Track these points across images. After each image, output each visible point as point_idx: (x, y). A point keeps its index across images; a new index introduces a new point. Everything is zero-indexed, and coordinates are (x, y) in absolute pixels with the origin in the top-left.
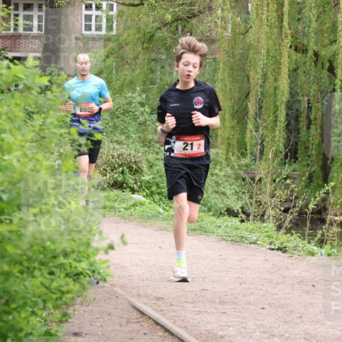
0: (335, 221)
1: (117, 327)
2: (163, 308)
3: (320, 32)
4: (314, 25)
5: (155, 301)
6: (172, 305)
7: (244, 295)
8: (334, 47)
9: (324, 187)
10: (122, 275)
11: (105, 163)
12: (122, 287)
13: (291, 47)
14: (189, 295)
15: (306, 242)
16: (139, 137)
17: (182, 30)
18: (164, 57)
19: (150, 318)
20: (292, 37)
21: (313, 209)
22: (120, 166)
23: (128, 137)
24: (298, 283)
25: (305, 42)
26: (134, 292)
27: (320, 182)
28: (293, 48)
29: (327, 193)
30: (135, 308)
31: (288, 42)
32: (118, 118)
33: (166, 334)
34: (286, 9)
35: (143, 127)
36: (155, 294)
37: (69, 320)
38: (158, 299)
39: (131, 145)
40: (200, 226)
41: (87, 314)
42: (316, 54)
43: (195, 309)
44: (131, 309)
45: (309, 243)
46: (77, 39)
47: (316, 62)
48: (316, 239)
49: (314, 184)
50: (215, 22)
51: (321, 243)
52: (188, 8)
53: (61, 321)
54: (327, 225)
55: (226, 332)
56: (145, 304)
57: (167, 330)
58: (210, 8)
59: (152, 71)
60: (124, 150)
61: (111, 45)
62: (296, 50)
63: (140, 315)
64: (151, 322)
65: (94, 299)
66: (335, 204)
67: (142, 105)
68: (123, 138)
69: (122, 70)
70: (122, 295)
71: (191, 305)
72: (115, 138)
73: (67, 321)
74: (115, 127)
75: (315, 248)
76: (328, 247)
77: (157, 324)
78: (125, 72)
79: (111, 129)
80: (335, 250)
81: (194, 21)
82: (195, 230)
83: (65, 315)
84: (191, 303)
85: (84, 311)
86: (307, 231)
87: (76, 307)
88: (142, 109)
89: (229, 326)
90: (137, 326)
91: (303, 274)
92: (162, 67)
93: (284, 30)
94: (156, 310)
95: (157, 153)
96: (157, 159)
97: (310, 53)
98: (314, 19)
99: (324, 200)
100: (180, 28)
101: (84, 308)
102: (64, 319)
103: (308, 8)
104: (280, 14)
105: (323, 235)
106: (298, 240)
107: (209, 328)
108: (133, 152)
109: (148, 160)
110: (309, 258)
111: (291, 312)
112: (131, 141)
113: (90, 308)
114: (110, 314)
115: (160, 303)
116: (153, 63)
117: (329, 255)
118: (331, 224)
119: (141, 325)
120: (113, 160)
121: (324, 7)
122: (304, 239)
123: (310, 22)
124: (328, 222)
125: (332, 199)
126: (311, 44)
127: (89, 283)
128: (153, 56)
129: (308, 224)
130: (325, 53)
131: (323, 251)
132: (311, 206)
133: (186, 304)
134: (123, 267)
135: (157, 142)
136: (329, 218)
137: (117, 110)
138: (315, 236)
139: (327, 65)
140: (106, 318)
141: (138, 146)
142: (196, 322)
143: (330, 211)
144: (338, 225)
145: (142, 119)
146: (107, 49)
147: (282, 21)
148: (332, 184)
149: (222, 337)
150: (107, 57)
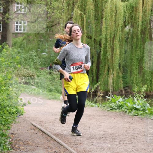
0: (100, 95)
1: (27, 131)
2: (42, 125)
3: (96, 32)
4: (94, 29)
5: (39, 123)
6: (45, 124)
7: (70, 120)
8: (101, 37)
9: (97, 84)
10: (28, 113)
11: (22, 76)
12: (28, 118)
13: (86, 37)
14: (51, 121)
15: (90, 102)
16: (34, 67)
17: (49, 31)
18: (43, 40)
19: (38, 128)
20: (87, 33)
21: (93, 91)
22: (28, 77)
23: (31, 67)
24: (88, 116)
25: (91, 35)
26: (32, 119)
27: (96, 82)
28: (87, 37)
29: (98, 86)
30: (33, 125)
31: (85, 35)
32: (27, 60)
33: (43, 133)
34: (85, 24)
35: (35, 63)
36: (40, 120)
37: (10, 129)
38: (41, 122)
39: (31, 70)
40: (55, 97)
41: (16, 127)
42: (95, 40)
43: (53, 125)
44: (31, 125)
45: (92, 103)
46: (13, 33)
47: (95, 42)
48: (94, 101)
49: (94, 83)
50: (60, 28)
51: (96, 103)
52: (51, 23)
53: (7, 129)
54: (98, 97)
55: (63, 133)
56: (36, 123)
57: (43, 132)
58: (59, 23)
59: (39, 45)
60: (29, 71)
61: (25, 36)
62: (88, 38)
63: (34, 127)
64: (38, 129)
65: (19, 122)
66: (100, 90)
67: (35, 56)
68: (28, 67)
69: (29, 44)
70: (28, 121)
71: (52, 124)
72: (26, 67)
73: (9, 129)
74: (26, 63)
75: (94, 104)
76: (98, 104)
77: (40, 130)
78: (30, 45)
79: (24, 64)
80: (100, 105)
81: (53, 28)
82: (53, 98)
83: (8, 127)
84: (52, 123)
85: (15, 126)
86: (91, 99)
87: (12, 125)
88: (35, 58)
89: (65, 131)
90: (33, 131)
91: (89, 113)
92: (42, 43)
93: (84, 31)
94: (40, 125)
95: (40, 72)
96: (40, 74)
97: (93, 39)
98: (94, 27)
99: (97, 88)
100: (48, 30)
101: (15, 125)
102: (8, 128)
103: (92, 24)
104: (82, 25)
105: (96, 100)
106: (88, 102)
107: (58, 131)
108: (32, 72)
109: (37, 75)
110: (92, 108)
111: (86, 126)
112: (31, 68)
113: (17, 125)
114: (24, 127)
115: (41, 123)
116: (39, 42)
117: (98, 107)
118: (99, 96)
119: (35, 131)
120: (25, 75)
121: (97, 23)
122: (90, 101)
123: (93, 28)
124: (98, 96)
125: (99, 88)
126: (93, 36)
127: (17, 116)
128: (39, 40)
129: (91, 96)
130: (98, 39)
131: (96, 105)
132: (93, 90)
133: (50, 124)
134: (28, 111)
135: (40, 69)
136: (98, 94)
137: (26, 58)
138: (94, 100)
139: (99, 43)
140: (23, 128)
141: (34, 70)
142: (54, 129)
143: (99, 92)
144: (101, 96)
145: (35, 61)
146: (23, 37)
147: (83, 28)
148: (99, 83)
149: (62, 134)
150: (24, 40)
